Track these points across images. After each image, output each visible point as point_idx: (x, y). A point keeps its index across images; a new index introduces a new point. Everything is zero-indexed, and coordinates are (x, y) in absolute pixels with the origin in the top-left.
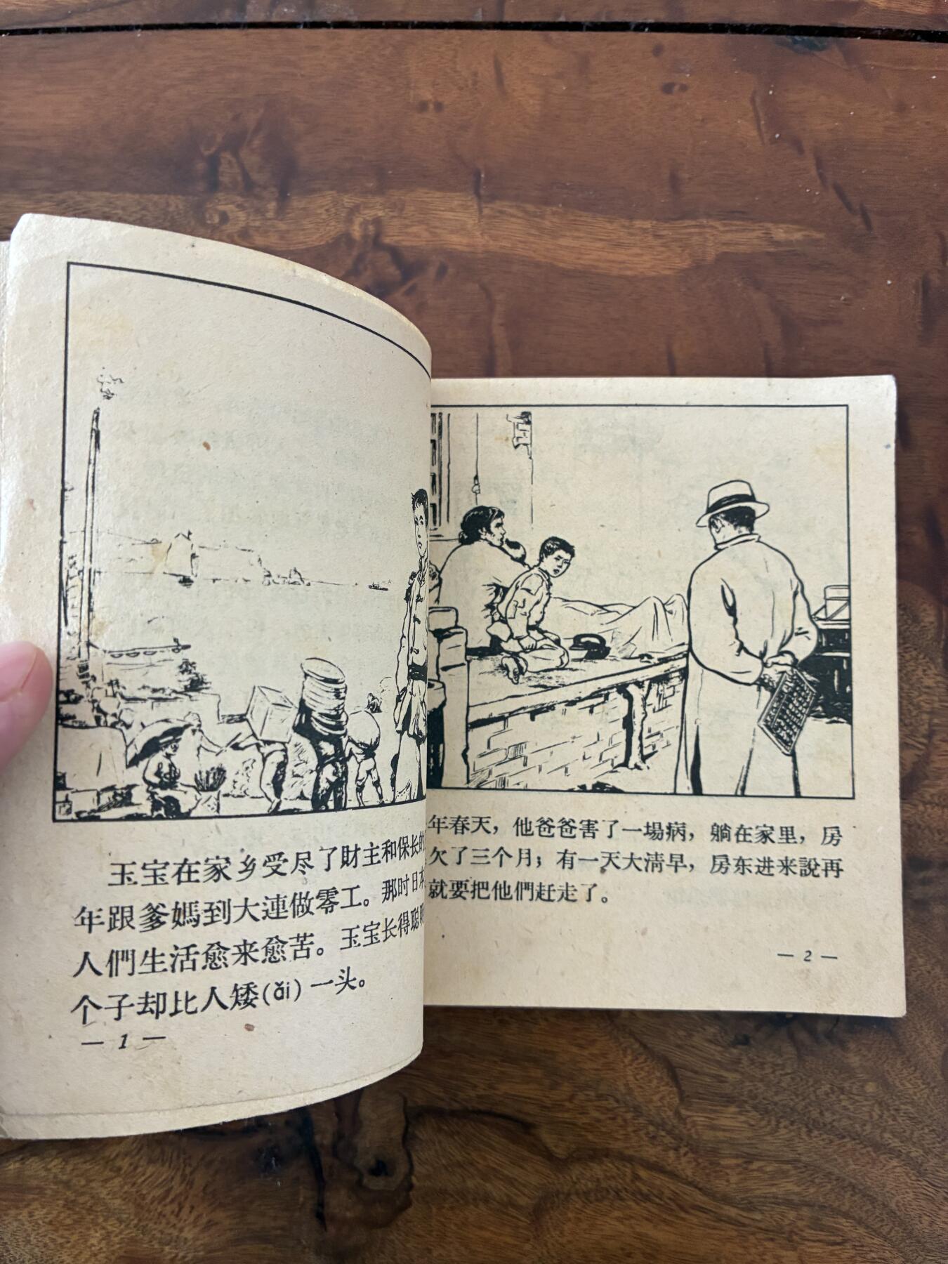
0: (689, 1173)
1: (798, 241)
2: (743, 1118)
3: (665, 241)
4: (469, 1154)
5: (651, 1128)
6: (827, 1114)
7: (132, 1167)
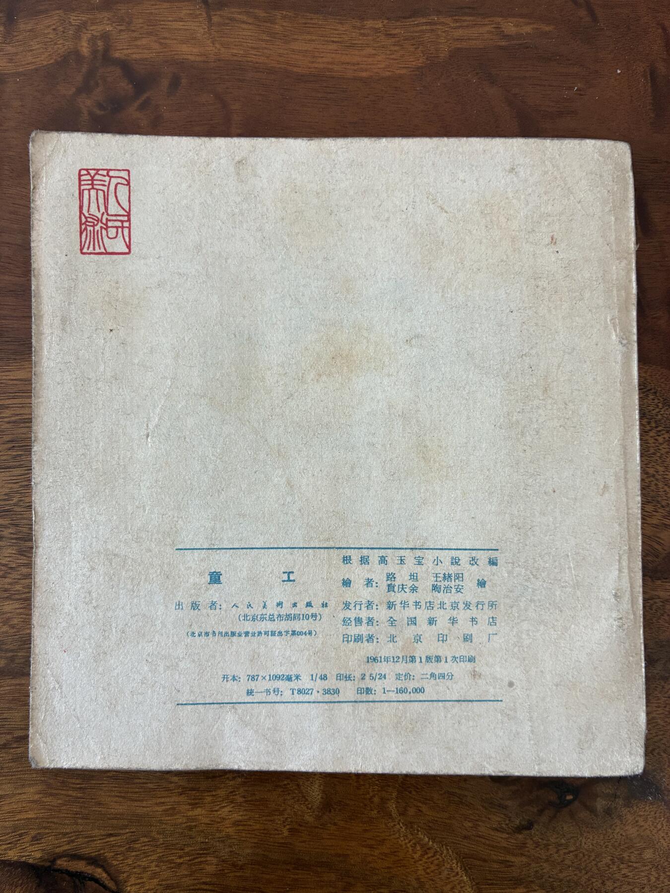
1: (528, 34)
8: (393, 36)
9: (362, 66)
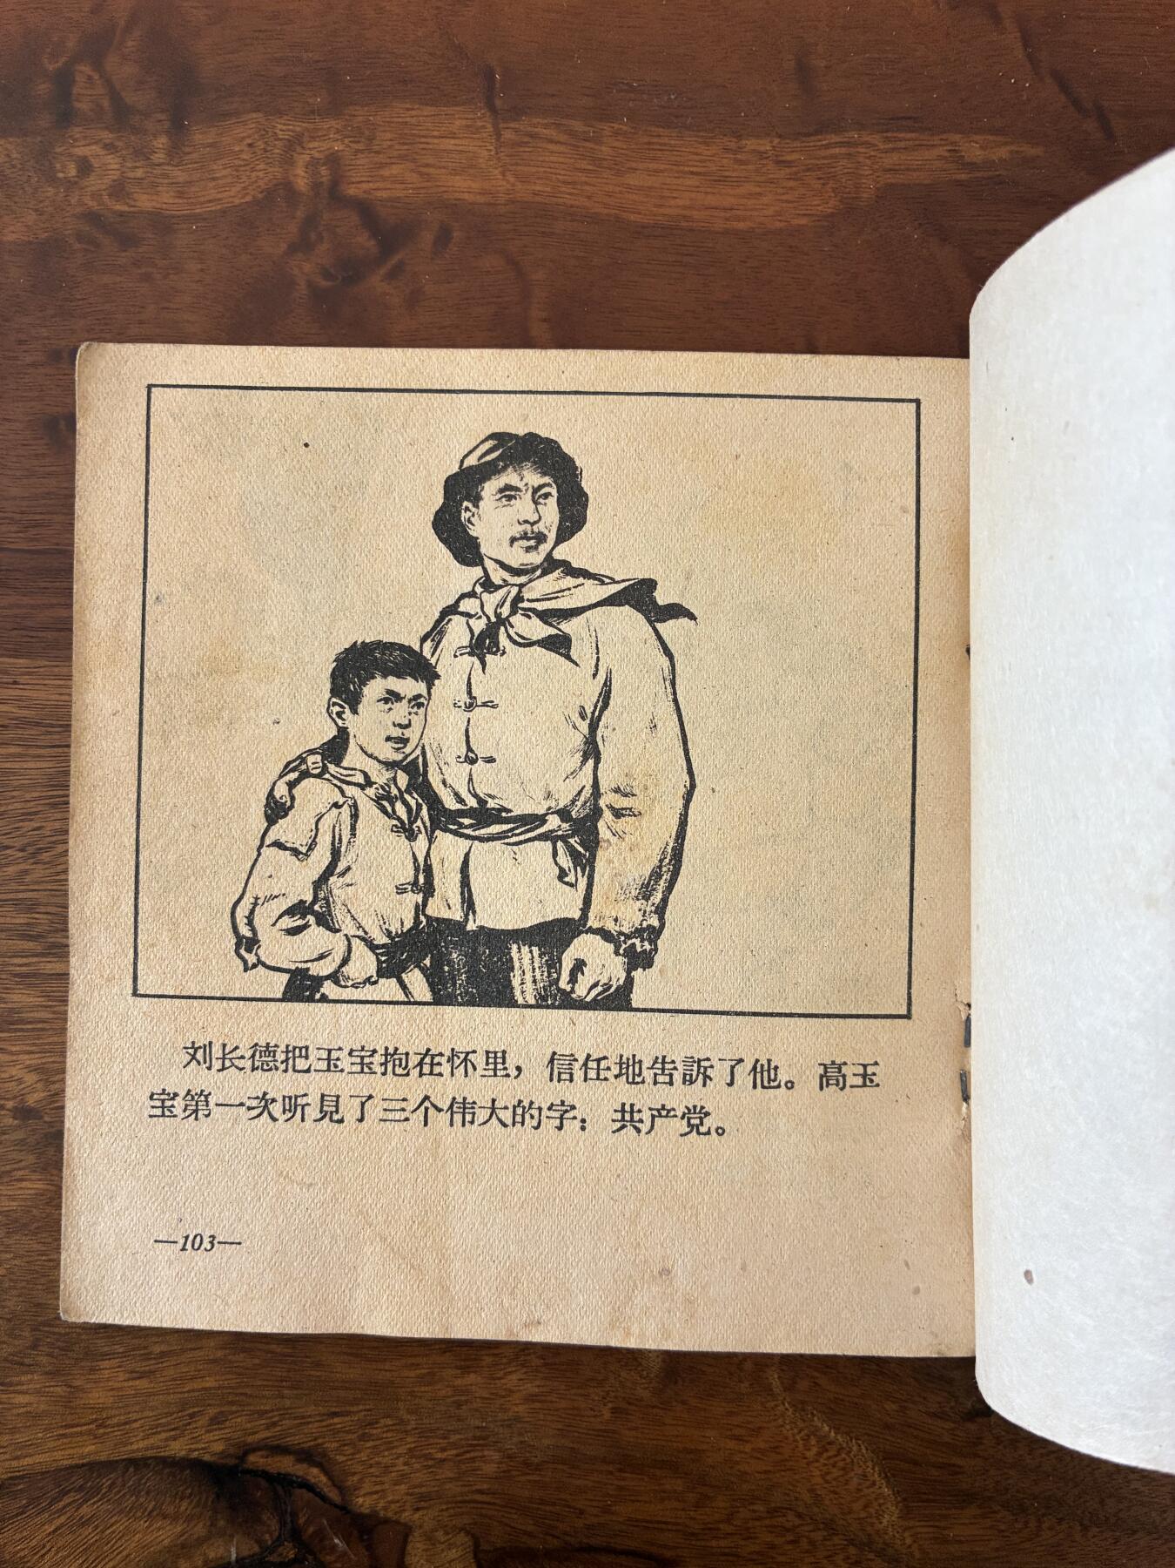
1: (1001, 160)
2: (988, 1523)
3: (794, 170)
8: (789, 164)
9: (738, 212)
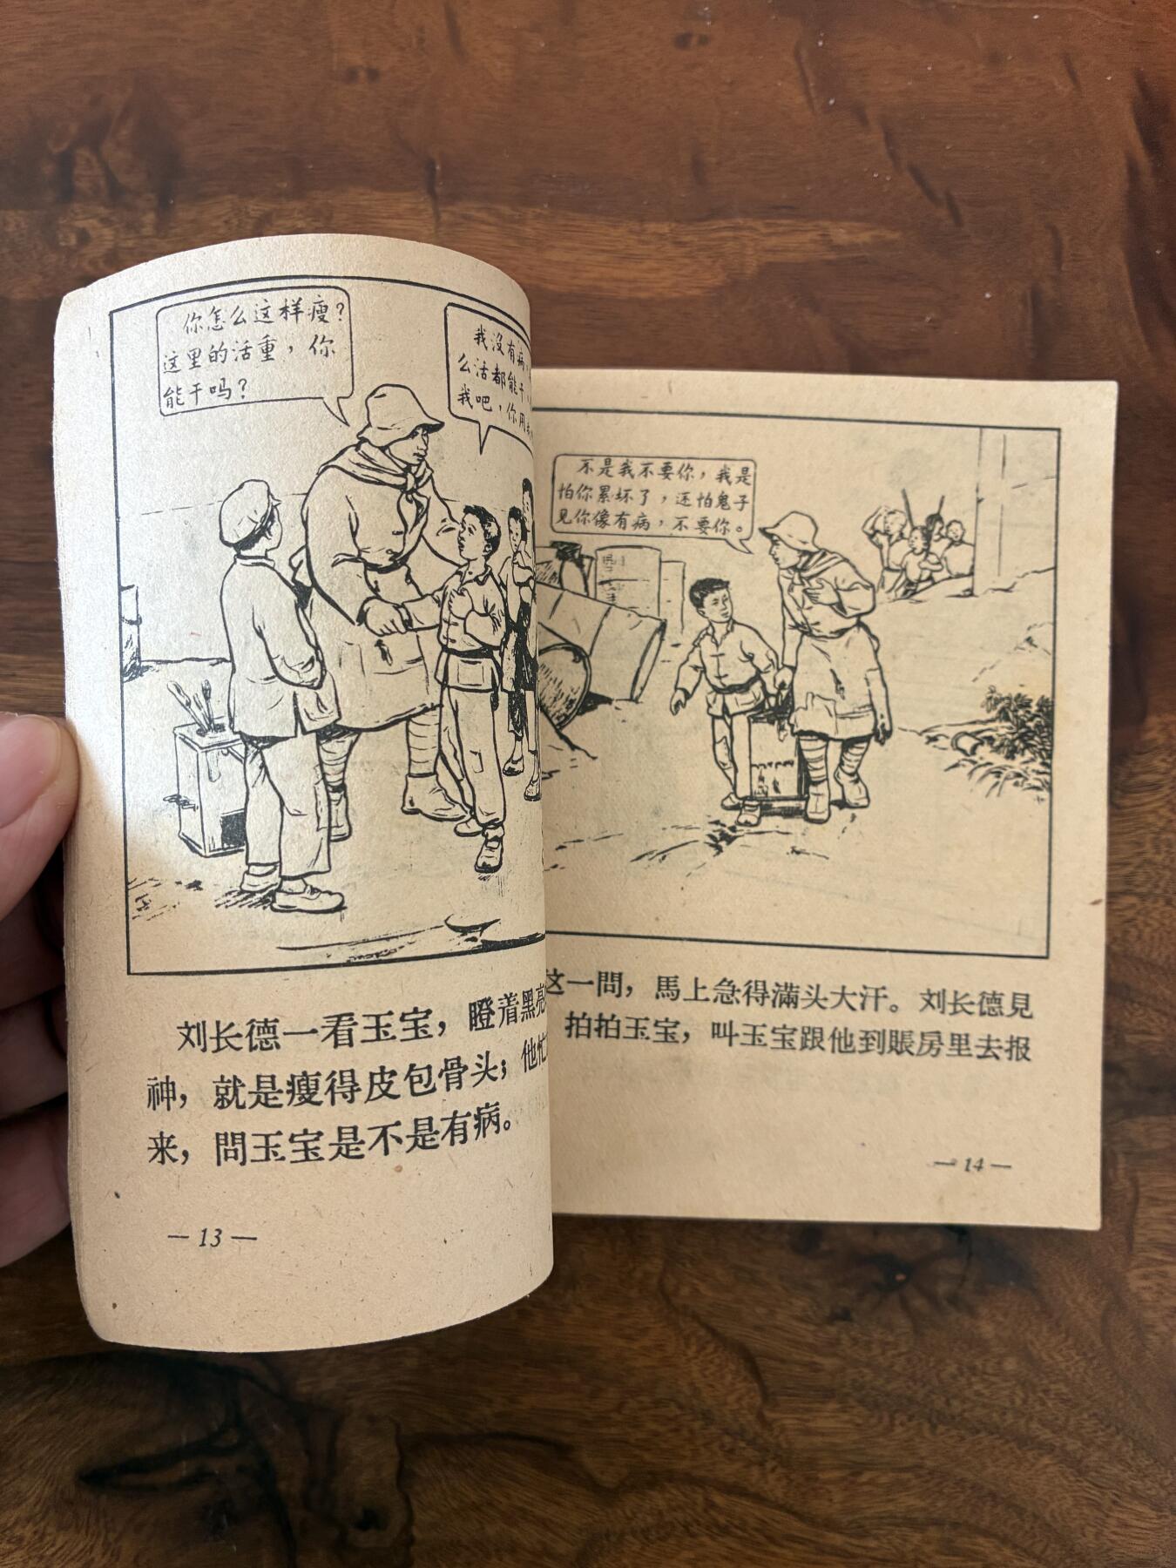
0: (779, 1493)
1: (865, 244)
2: (846, 1417)
3: (688, 249)
4: (487, 1492)
5: (727, 1439)
6: (955, 1403)
7: (36, 1537)
8: (684, 244)
9: (641, 284)
